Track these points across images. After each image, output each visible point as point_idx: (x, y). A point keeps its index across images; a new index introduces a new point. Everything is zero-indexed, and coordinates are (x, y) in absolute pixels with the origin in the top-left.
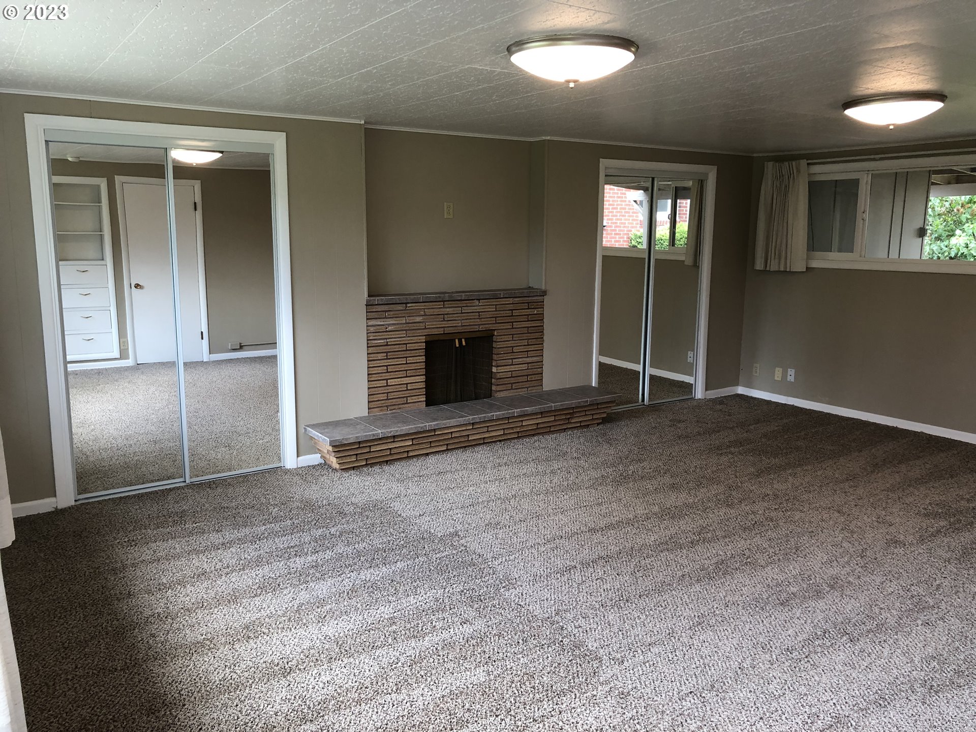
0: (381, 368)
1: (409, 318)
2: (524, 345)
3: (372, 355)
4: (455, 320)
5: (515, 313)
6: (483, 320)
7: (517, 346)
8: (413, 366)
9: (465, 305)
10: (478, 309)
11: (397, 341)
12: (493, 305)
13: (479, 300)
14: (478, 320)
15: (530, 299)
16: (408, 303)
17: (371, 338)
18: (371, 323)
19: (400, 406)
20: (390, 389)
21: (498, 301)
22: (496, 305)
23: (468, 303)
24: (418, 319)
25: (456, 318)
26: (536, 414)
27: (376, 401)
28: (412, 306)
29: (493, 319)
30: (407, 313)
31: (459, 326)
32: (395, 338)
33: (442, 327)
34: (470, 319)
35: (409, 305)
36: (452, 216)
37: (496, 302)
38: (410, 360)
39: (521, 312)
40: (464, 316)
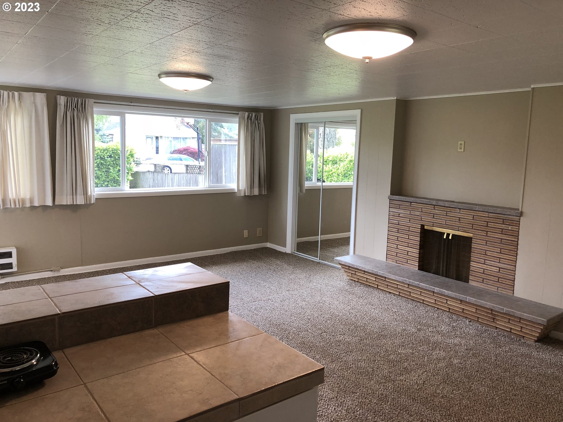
0: (395, 237)
1: (412, 212)
2: (497, 252)
3: (390, 228)
4: (441, 219)
5: (490, 225)
6: (462, 224)
7: (489, 251)
8: (412, 242)
9: (449, 211)
10: (459, 215)
11: (404, 224)
12: (472, 215)
13: (460, 209)
14: (458, 223)
15: (506, 216)
16: (412, 202)
17: (391, 218)
18: (392, 210)
19: (403, 263)
20: (398, 251)
21: (475, 213)
22: (474, 215)
23: (452, 210)
24: (418, 213)
25: (442, 218)
26: (457, 299)
27: (391, 255)
28: (414, 205)
29: (470, 225)
30: (411, 208)
31: (444, 224)
32: (404, 222)
33: (432, 222)
34: (453, 221)
35: (412, 204)
36: (462, 150)
37: (473, 213)
38: (411, 237)
39: (496, 225)
40: (448, 218)
